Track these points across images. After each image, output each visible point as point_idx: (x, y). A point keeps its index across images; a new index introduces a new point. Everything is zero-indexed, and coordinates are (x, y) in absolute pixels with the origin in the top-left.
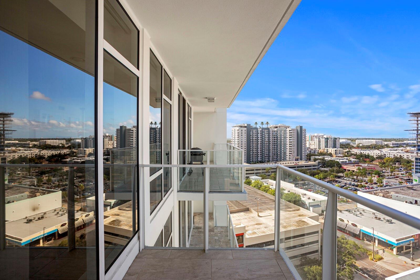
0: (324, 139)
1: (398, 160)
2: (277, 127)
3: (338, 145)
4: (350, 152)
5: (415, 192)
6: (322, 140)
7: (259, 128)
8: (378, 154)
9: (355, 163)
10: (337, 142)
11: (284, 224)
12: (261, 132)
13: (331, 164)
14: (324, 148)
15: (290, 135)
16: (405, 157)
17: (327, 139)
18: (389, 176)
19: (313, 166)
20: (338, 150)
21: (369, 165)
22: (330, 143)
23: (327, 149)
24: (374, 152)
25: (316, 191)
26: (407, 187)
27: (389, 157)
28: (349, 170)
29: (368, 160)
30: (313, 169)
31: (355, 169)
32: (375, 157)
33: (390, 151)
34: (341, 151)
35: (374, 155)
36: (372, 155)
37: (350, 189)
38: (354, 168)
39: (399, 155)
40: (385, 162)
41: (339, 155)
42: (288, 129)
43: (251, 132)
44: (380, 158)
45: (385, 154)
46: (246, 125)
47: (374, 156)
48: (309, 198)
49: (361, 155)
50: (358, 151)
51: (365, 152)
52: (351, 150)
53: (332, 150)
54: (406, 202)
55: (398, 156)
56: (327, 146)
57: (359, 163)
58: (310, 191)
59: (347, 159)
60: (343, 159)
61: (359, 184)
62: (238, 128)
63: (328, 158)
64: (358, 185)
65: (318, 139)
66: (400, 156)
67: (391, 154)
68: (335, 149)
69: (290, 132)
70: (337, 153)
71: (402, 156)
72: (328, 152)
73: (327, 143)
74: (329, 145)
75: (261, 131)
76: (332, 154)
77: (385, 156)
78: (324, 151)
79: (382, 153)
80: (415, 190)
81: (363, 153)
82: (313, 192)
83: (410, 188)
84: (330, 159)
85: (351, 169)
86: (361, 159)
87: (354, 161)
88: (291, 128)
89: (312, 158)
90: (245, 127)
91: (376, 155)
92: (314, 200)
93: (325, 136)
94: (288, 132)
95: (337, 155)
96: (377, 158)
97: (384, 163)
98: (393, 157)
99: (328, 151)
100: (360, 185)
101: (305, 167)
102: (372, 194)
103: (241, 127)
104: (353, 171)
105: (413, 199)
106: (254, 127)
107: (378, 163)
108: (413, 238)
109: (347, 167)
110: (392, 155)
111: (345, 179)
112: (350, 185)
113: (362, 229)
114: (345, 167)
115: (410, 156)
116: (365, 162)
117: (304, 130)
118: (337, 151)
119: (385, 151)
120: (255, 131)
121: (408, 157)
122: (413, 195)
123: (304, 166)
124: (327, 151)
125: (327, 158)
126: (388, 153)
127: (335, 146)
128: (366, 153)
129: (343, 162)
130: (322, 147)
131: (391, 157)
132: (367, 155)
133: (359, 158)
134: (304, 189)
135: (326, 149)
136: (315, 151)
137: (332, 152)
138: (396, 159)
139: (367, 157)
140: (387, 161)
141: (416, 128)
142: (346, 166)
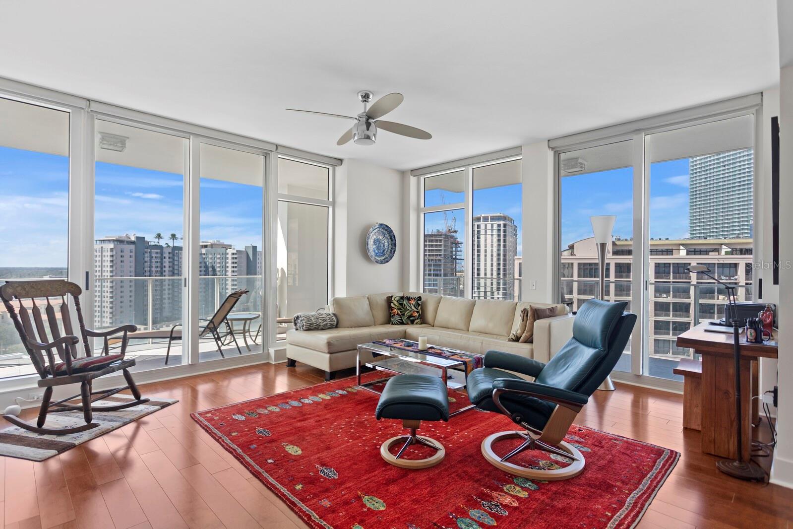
2: (206, 246)
7: (164, 246)
12: (171, 255)
15: (233, 263)
42: (230, 251)
43: (147, 255)
46: (133, 239)
62: (112, 246)
69: (235, 256)
75: (170, 253)
88: (234, 249)
90: (132, 243)
94: (230, 256)
103: (120, 241)
106: (153, 244)
117: (260, 255)
120: (157, 253)
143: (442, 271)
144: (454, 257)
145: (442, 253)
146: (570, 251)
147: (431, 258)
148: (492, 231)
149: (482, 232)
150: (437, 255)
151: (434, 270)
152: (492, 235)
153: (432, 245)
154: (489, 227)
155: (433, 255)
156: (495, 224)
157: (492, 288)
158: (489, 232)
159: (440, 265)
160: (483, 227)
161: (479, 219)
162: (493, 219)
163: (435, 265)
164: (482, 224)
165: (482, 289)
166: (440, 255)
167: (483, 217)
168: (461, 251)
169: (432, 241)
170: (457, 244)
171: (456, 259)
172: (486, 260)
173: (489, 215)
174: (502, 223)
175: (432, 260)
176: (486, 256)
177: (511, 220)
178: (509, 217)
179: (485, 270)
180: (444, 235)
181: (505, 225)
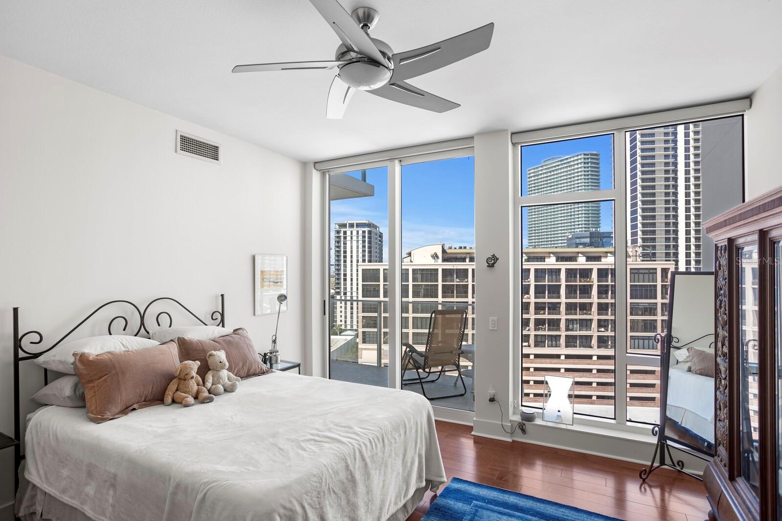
148: (358, 237)
149: (349, 238)
152: (358, 241)
154: (355, 233)
156: (361, 230)
158: (355, 238)
160: (349, 233)
161: (344, 226)
162: (358, 225)
164: (348, 230)
165: (349, 294)
167: (349, 224)
172: (352, 266)
173: (355, 222)
174: (366, 229)
176: (352, 262)
177: (375, 227)
178: (373, 224)
179: (352, 275)
181: (370, 232)
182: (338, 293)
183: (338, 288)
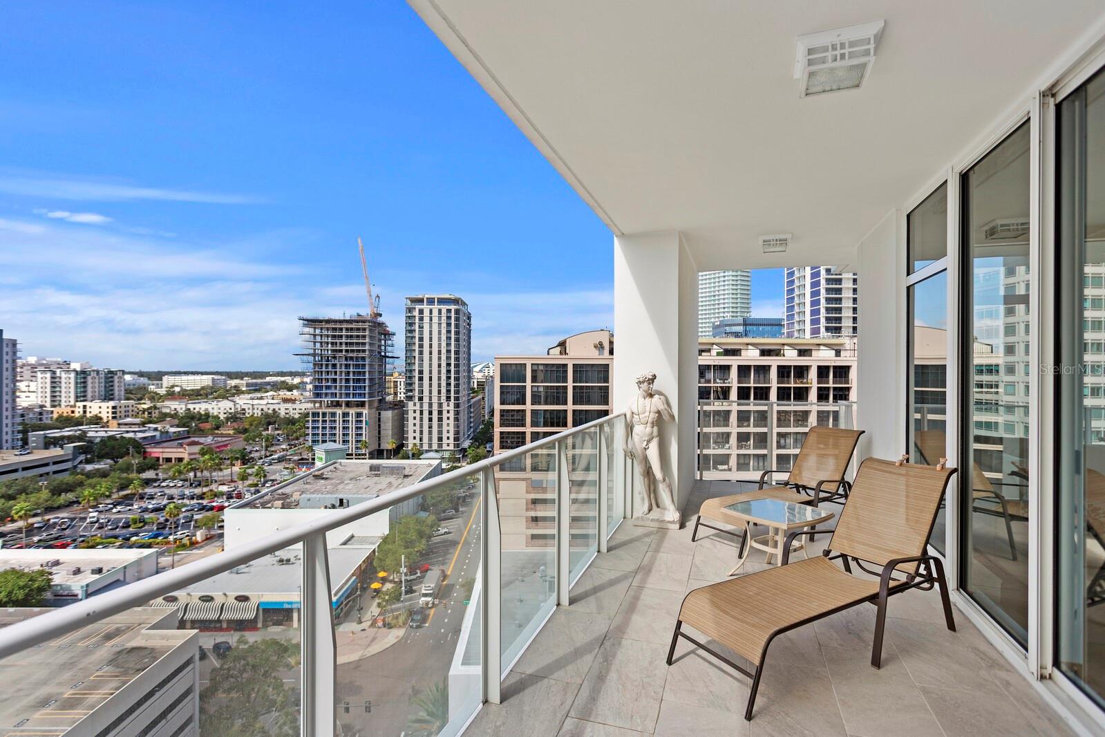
0: (72, 375)
1: (270, 419)
3: (118, 390)
4: (155, 408)
5: (328, 481)
6: (63, 375)
8: (228, 409)
9: (178, 437)
10: (116, 384)
11: (62, 694)
13: (113, 449)
14: (72, 403)
16: (282, 413)
17: (83, 375)
18: (262, 458)
19: (55, 463)
20: (123, 407)
21: (216, 439)
22: (93, 386)
23: (85, 407)
24: (219, 406)
25: (83, 541)
26: (314, 476)
27: (252, 416)
28: (168, 460)
29: (207, 426)
30: (55, 472)
31: (185, 453)
32: (222, 417)
33: (250, 402)
34: (130, 408)
35: (219, 413)
36: (215, 414)
37: (189, 508)
38: (182, 450)
39: (271, 409)
40: (247, 427)
41: (128, 420)
44: (234, 418)
45: (244, 410)
47: (220, 416)
48: (78, 571)
49: (190, 417)
50: (179, 407)
51: (197, 406)
52: (159, 405)
53: (100, 407)
54: (326, 507)
55: (270, 411)
56: (81, 396)
57: (189, 437)
58: (64, 546)
59: (156, 429)
60: (144, 432)
61: (205, 490)
63: (97, 431)
64: (204, 494)
65: (48, 375)
66: (274, 410)
67: (255, 407)
68: (111, 404)
70: (118, 415)
71: (277, 410)
72: (88, 415)
73: (85, 387)
74: (89, 394)
76: (101, 419)
77: (244, 414)
78: (73, 412)
79: (238, 406)
80: (326, 479)
81: (194, 409)
82: (76, 547)
83: (319, 476)
84: (103, 434)
85: (173, 456)
86: (194, 425)
87: (175, 432)
89: (33, 436)
91: (225, 413)
92: (100, 571)
93: (76, 366)
95: (121, 421)
96: (227, 419)
97: (245, 431)
98: (260, 414)
99: (88, 410)
100: (209, 494)
101: (24, 469)
102: (258, 508)
104: (180, 460)
105: (333, 498)
107: (231, 432)
108: (354, 577)
109: (164, 450)
110: (258, 409)
111: (164, 484)
112: (183, 499)
113: (263, 600)
114: (156, 452)
115: (291, 409)
116: (201, 432)
117: (10, 345)
118: (118, 410)
119: (243, 401)
121: (287, 411)
122: (327, 490)
123: (20, 467)
124: (85, 412)
125: (95, 433)
126: (251, 407)
127: (108, 396)
128: (200, 408)
129: (145, 438)
130: (63, 399)
131: (256, 415)
132: (203, 413)
133: (188, 422)
134: (38, 547)
135: (80, 404)
136: (41, 414)
137: (100, 412)
138: (266, 419)
139: (207, 417)
140: (251, 425)
141: (312, 351)
142: (161, 450)
143: (367, 374)
144: (383, 354)
145: (367, 347)
146: (558, 349)
147: (350, 355)
148: (440, 318)
149: (426, 320)
150: (358, 351)
151: (354, 372)
152: (440, 324)
153: (351, 336)
154: (435, 313)
155: (353, 351)
156: (444, 308)
157: (439, 398)
158: (435, 320)
159: (364, 366)
160: (426, 313)
161: (421, 301)
162: (441, 301)
163: (357, 366)
164: (426, 308)
165: (426, 400)
166: (364, 351)
167: (427, 298)
168: (392, 346)
169: (352, 329)
170: (387, 335)
171: (386, 357)
172: (431, 359)
173: (436, 296)
174: (453, 307)
175: (352, 358)
176: (431, 353)
177: (464, 304)
178: (462, 301)
179: (431, 372)
180: (369, 321)
181: (457, 312)
182: (410, 398)
183: (411, 391)
